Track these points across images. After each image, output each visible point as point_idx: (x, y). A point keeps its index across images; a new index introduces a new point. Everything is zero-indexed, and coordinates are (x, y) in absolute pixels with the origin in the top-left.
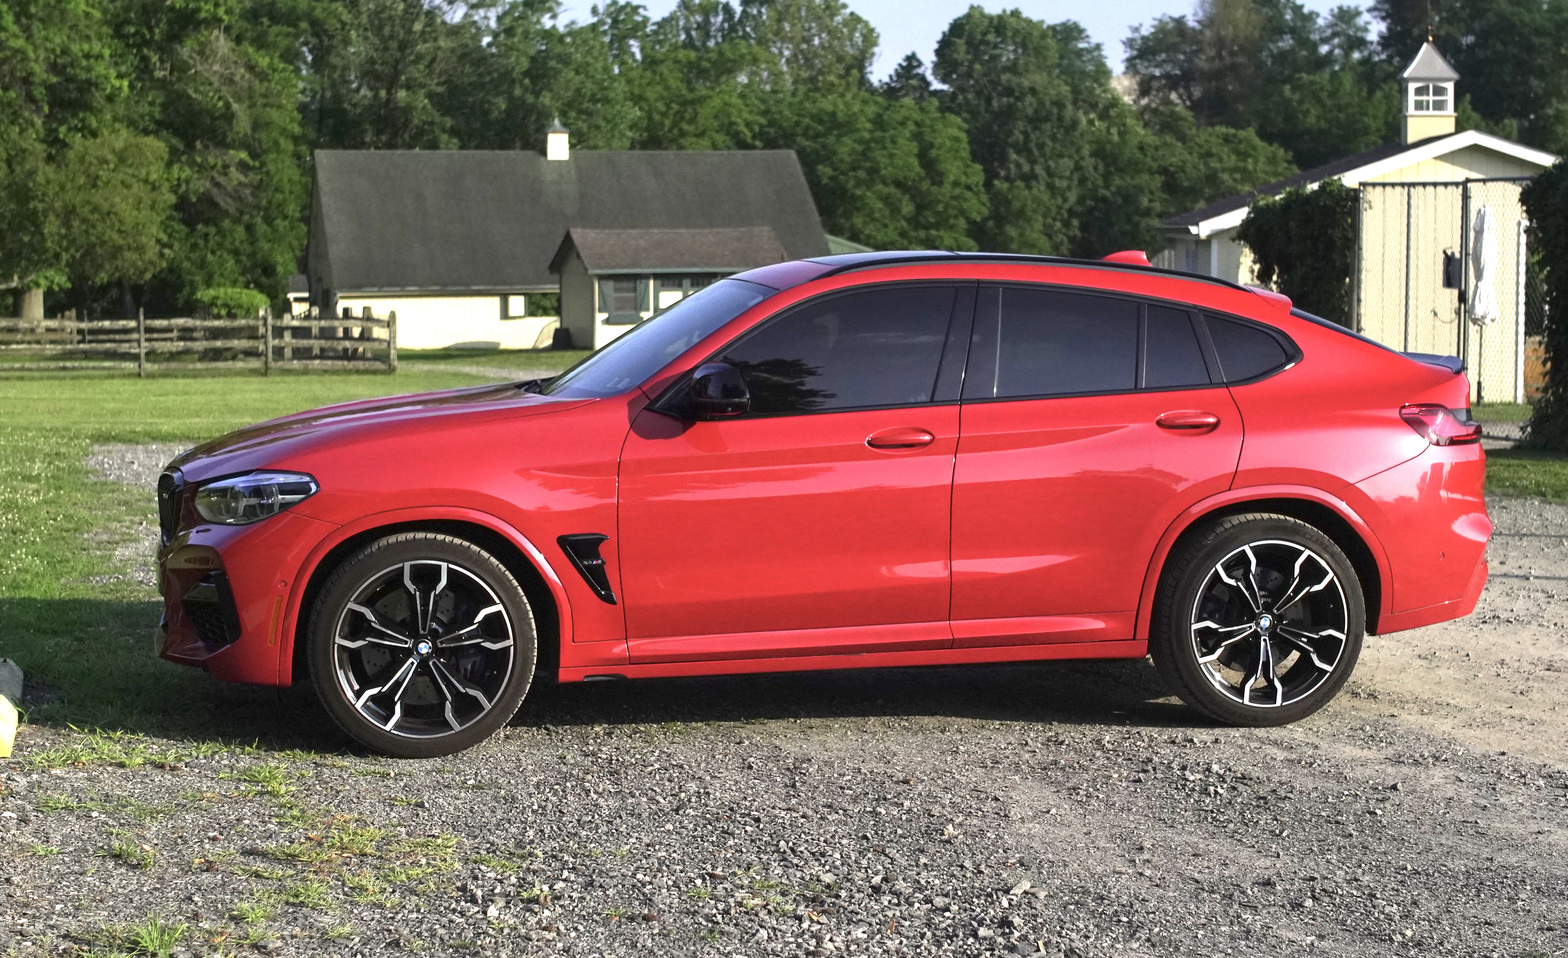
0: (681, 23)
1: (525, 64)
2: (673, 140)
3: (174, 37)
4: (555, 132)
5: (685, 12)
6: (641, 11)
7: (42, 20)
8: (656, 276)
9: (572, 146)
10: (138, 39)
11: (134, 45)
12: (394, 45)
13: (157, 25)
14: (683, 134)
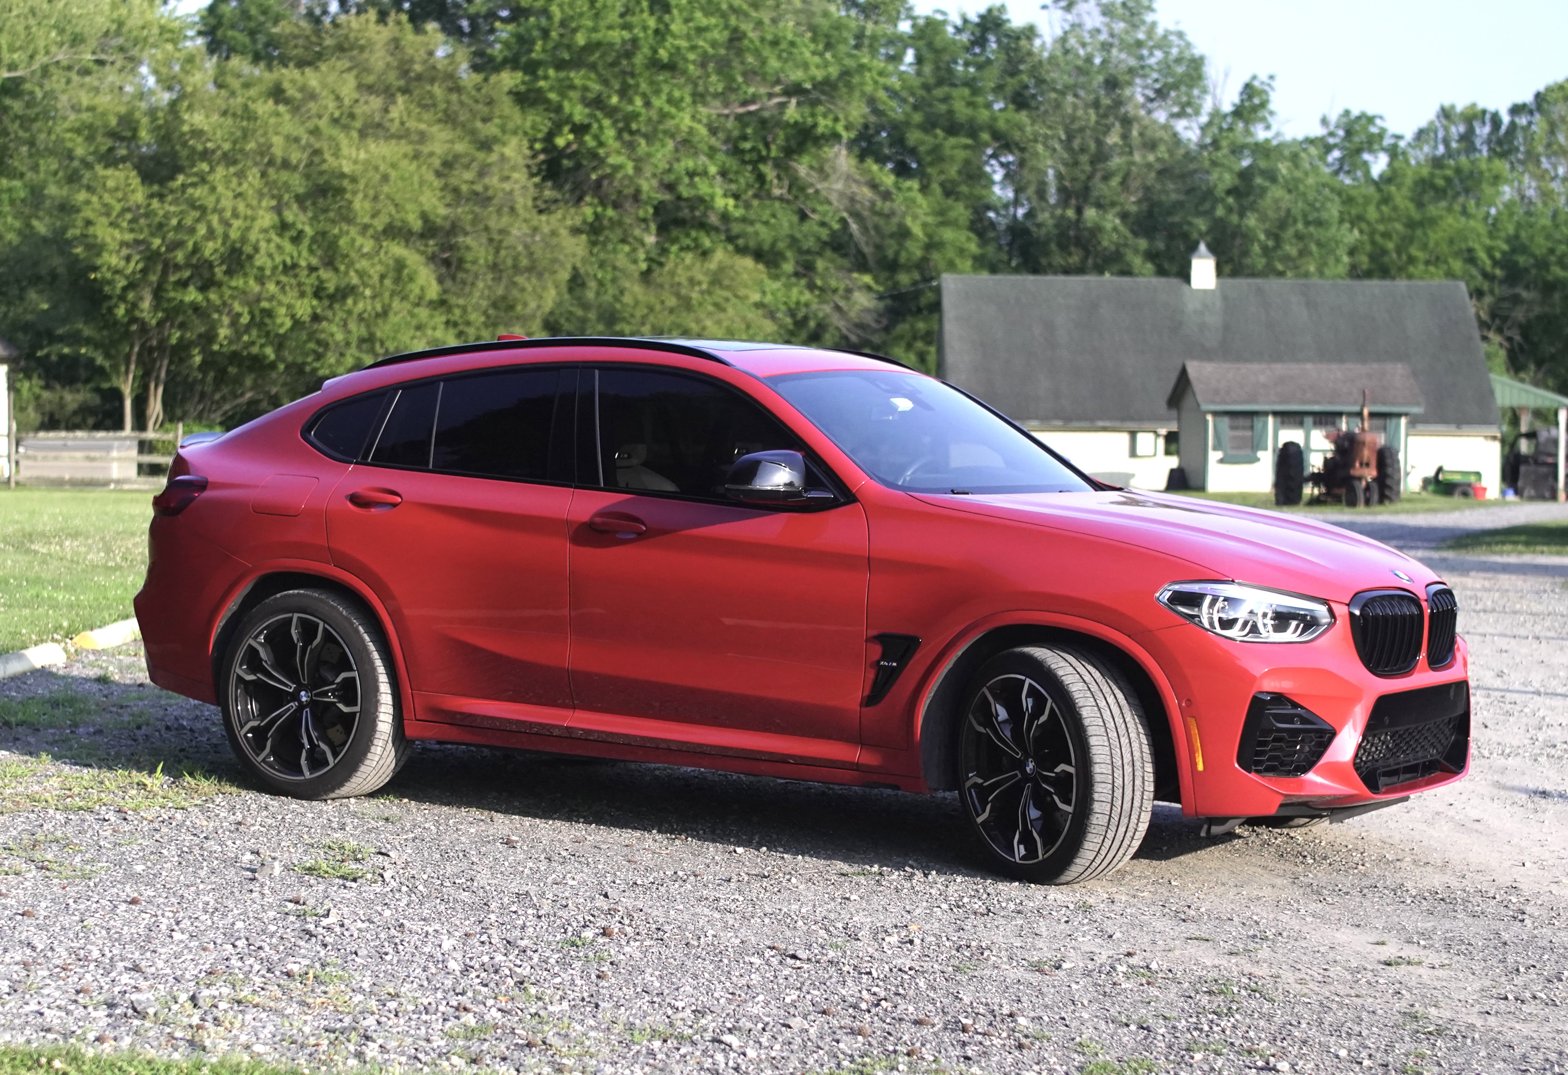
0: (1441, 134)
1: (1228, 180)
2: (1401, 269)
3: (791, 151)
4: (1201, 257)
5: (1444, 122)
6: (1378, 122)
7: (646, 136)
8: (1275, 414)
9: (1219, 272)
10: (754, 156)
11: (750, 162)
12: (1084, 159)
13: (774, 140)
14: (1412, 260)
